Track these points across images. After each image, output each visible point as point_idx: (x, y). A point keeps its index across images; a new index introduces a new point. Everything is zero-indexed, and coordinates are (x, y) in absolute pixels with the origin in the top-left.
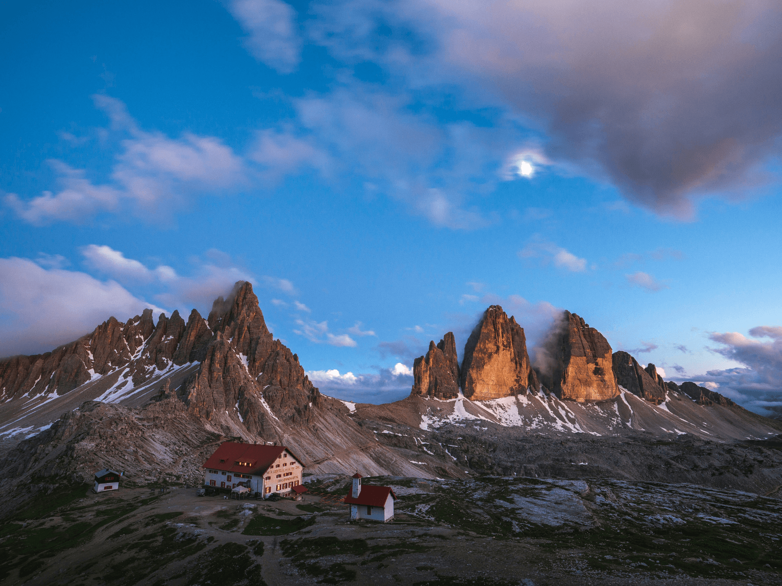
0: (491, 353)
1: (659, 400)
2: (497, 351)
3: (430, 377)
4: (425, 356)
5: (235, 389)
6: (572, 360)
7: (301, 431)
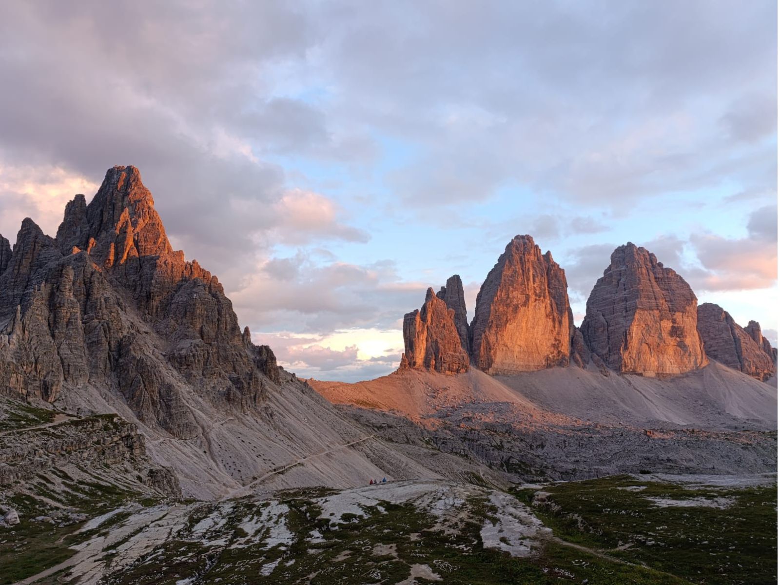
0: (518, 305)
1: (765, 374)
2: (526, 303)
3: (427, 340)
4: (420, 310)
5: (109, 343)
6: (637, 316)
7: (244, 417)
